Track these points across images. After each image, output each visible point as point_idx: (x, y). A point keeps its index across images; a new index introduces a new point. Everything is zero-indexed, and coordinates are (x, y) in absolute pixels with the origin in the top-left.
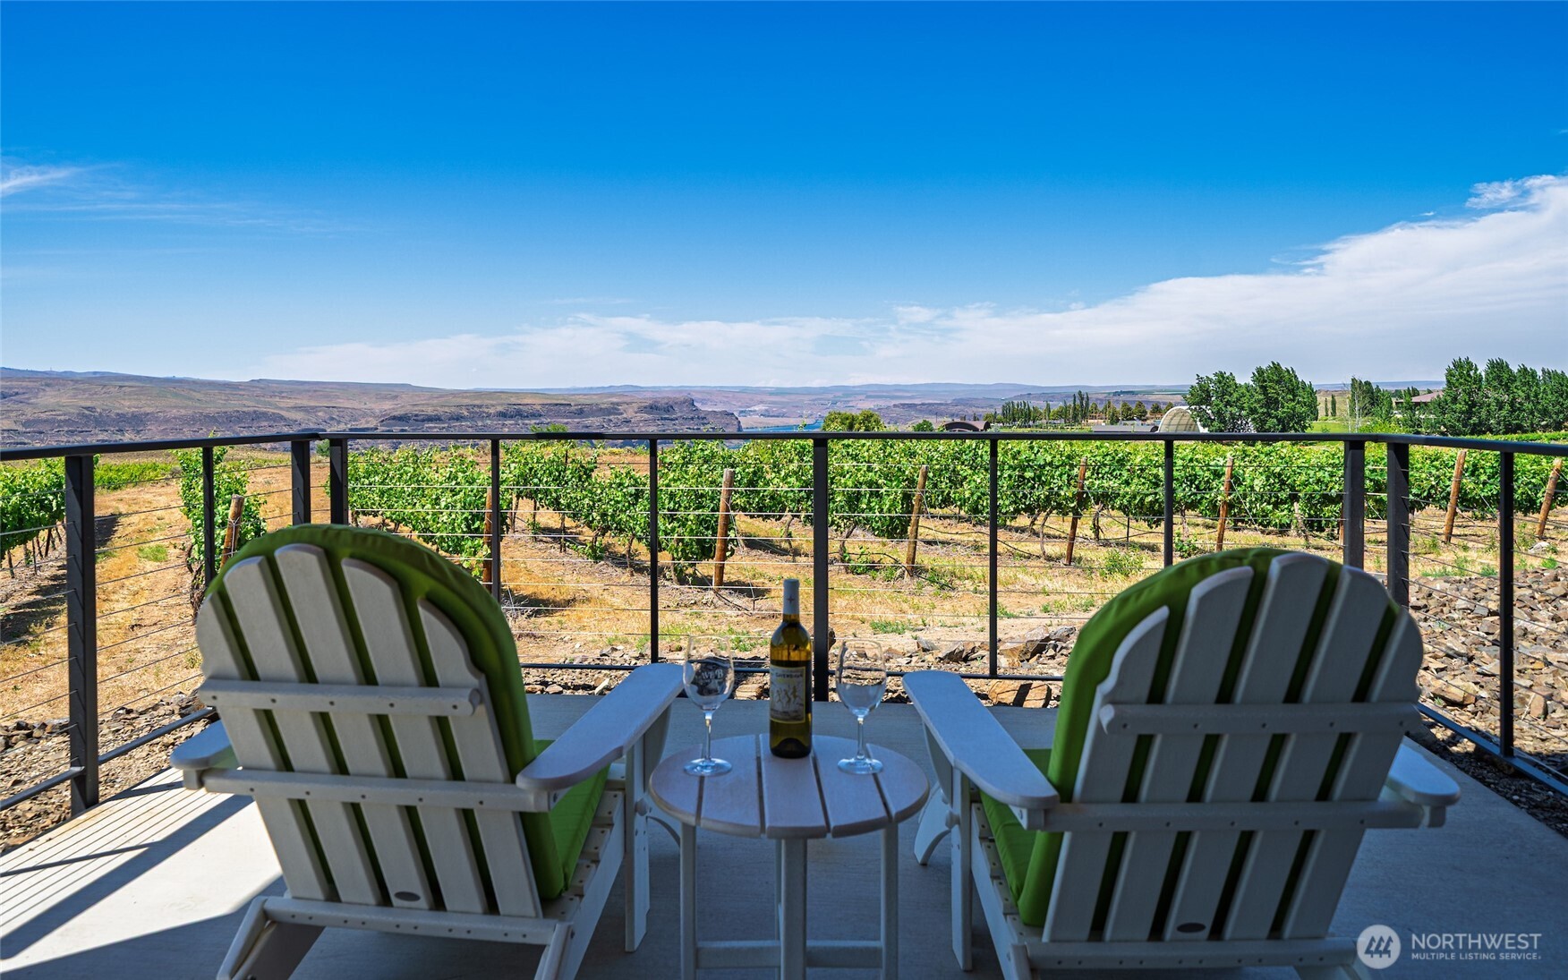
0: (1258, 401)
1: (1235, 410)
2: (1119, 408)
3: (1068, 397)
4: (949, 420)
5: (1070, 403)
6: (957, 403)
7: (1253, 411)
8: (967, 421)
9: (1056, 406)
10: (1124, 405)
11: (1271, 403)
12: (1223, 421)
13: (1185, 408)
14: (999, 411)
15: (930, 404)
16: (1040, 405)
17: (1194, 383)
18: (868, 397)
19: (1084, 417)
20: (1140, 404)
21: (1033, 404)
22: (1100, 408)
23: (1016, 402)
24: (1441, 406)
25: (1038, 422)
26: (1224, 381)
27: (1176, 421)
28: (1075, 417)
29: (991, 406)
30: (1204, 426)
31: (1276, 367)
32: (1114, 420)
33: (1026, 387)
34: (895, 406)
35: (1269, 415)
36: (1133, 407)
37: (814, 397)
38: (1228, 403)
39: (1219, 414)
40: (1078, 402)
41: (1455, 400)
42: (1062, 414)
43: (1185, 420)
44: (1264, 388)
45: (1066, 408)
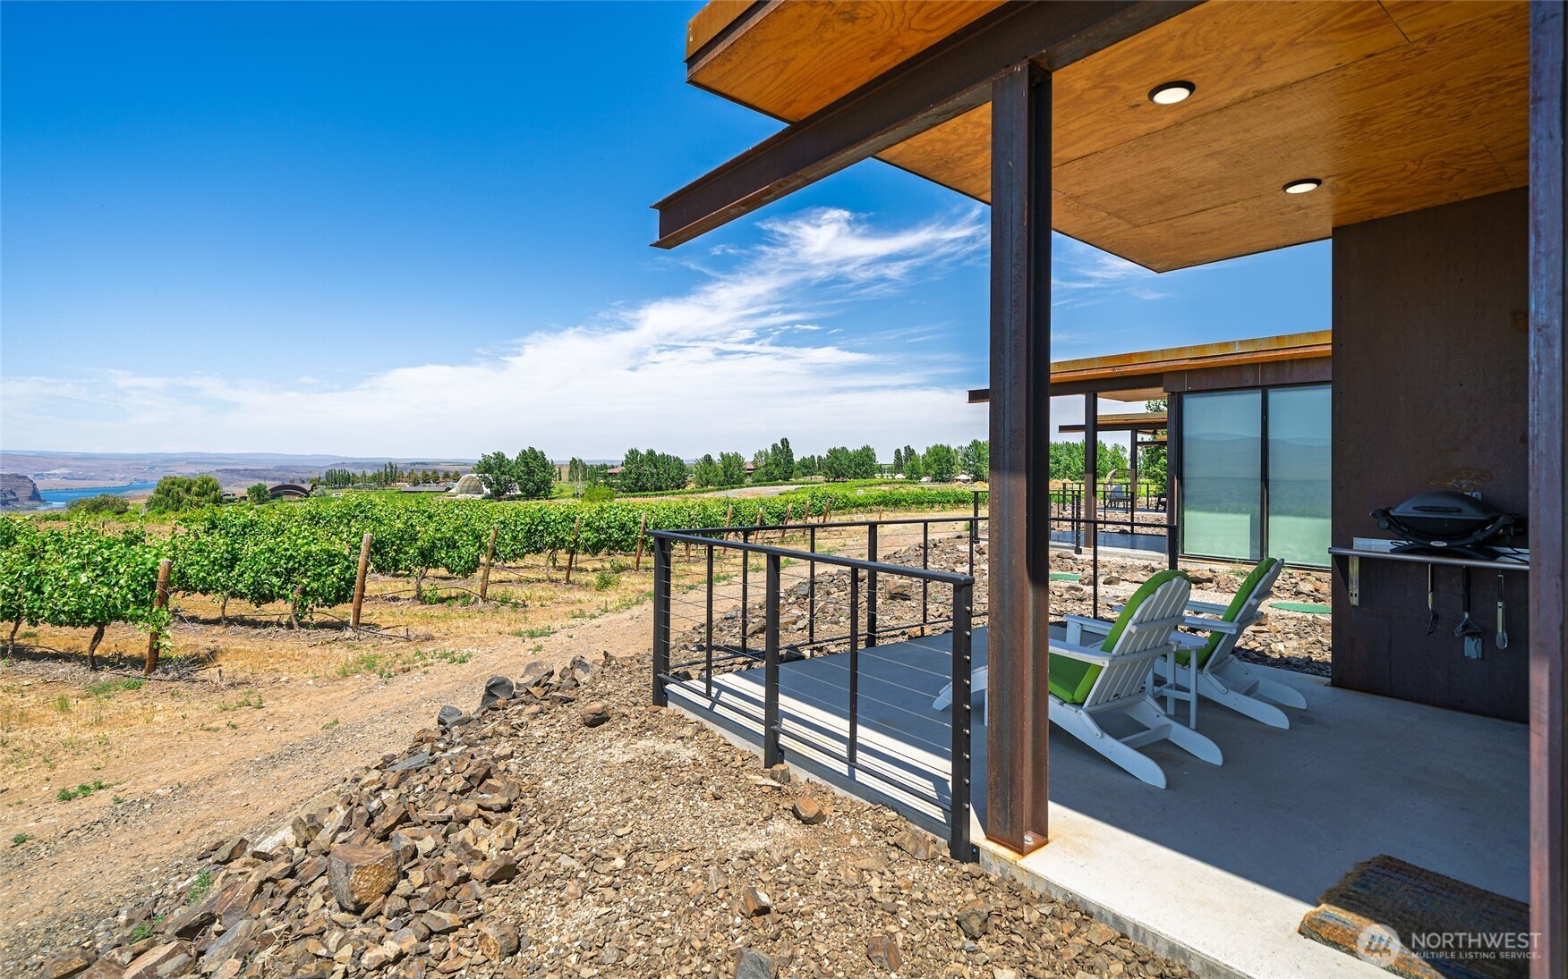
0: (522, 471)
1: (507, 477)
2: (420, 475)
3: (380, 466)
4: (278, 483)
5: (382, 470)
6: (279, 469)
7: (519, 478)
8: (295, 484)
9: (369, 473)
10: (424, 472)
11: (530, 472)
12: (499, 484)
13: (474, 475)
14: (323, 475)
15: (253, 470)
16: (359, 473)
17: (481, 459)
18: (188, 463)
19: (393, 480)
20: (435, 472)
21: (351, 470)
22: (406, 475)
23: (337, 469)
24: (624, 475)
25: (356, 485)
26: (500, 457)
27: (467, 484)
28: (386, 481)
29: (310, 472)
30: (487, 487)
31: (532, 449)
32: (416, 483)
33: (340, 458)
34: (217, 471)
35: (529, 480)
36: (430, 473)
37: (128, 462)
38: (503, 473)
39: (497, 479)
40: (388, 470)
41: (630, 473)
42: (374, 478)
43: (473, 484)
44: (527, 463)
45: (380, 474)
